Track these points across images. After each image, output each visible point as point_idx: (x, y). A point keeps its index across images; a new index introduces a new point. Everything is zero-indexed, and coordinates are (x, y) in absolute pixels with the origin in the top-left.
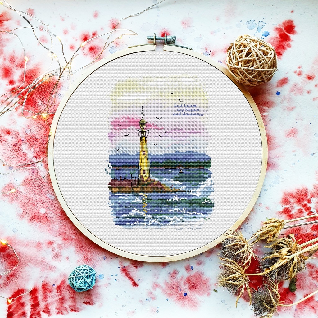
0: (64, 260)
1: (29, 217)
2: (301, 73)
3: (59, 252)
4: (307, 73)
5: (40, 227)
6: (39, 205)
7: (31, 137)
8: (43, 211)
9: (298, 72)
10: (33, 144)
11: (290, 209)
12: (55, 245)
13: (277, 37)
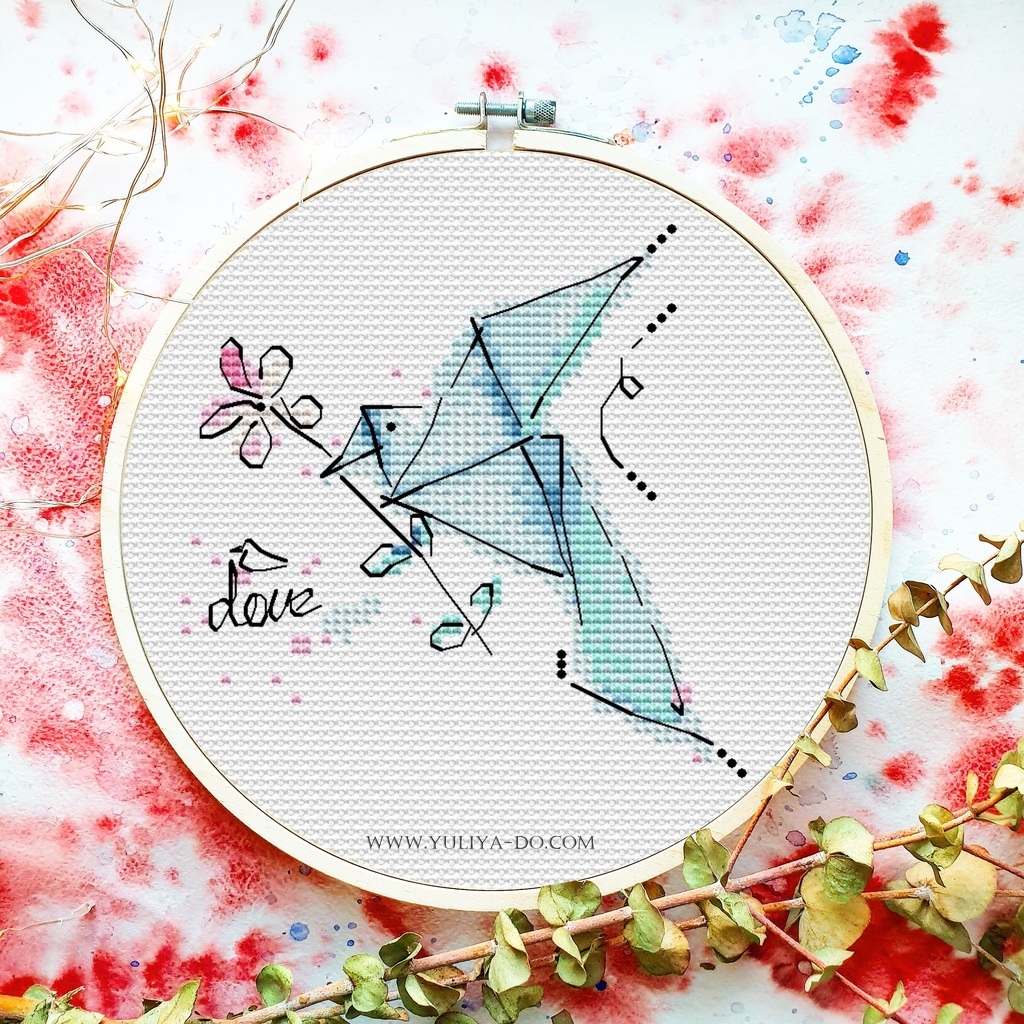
0: (160, 881)
1: (25, 735)
2: (978, 183)
3: (141, 853)
4: (999, 185)
5: (66, 768)
6: (60, 690)
7: (30, 445)
8: (73, 711)
9: (965, 181)
10: (37, 469)
11: (974, 673)
12: (125, 832)
13: (886, 65)
